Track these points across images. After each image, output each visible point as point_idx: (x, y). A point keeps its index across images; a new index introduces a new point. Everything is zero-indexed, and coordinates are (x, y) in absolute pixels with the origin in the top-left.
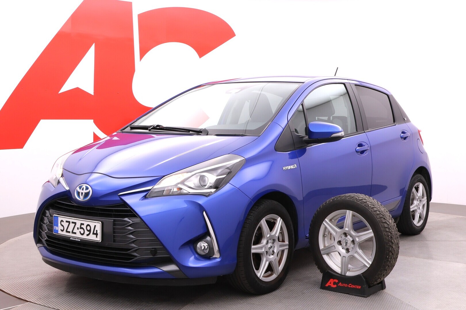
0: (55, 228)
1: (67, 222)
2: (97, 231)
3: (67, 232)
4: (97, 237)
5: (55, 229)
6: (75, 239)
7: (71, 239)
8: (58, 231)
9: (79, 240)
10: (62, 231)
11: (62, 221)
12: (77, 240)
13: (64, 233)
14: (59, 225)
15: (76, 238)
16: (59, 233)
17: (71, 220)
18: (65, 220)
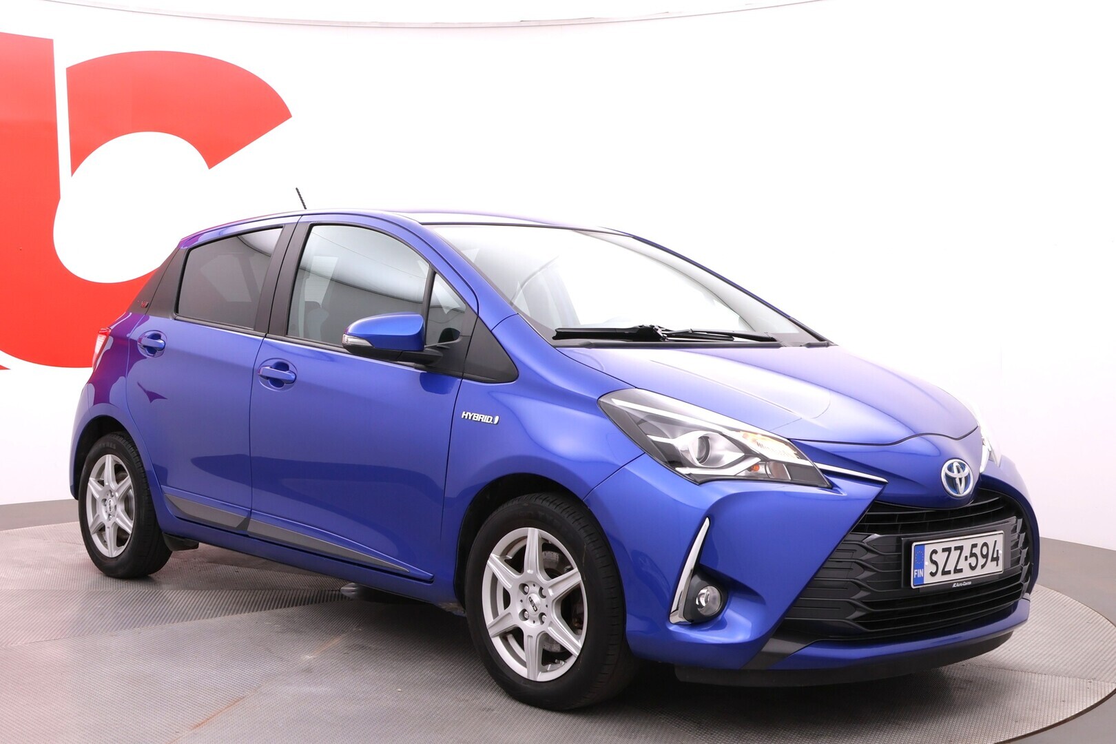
0: (915, 574)
1: (944, 550)
2: (998, 551)
3: (945, 573)
4: (997, 565)
5: (917, 575)
6: (961, 585)
7: (954, 586)
8: (922, 578)
9: (970, 583)
10: (933, 574)
11: (935, 552)
12: (966, 584)
13: (940, 578)
14: (927, 563)
15: (962, 582)
16: (925, 583)
17: (952, 543)
18: (939, 547)
